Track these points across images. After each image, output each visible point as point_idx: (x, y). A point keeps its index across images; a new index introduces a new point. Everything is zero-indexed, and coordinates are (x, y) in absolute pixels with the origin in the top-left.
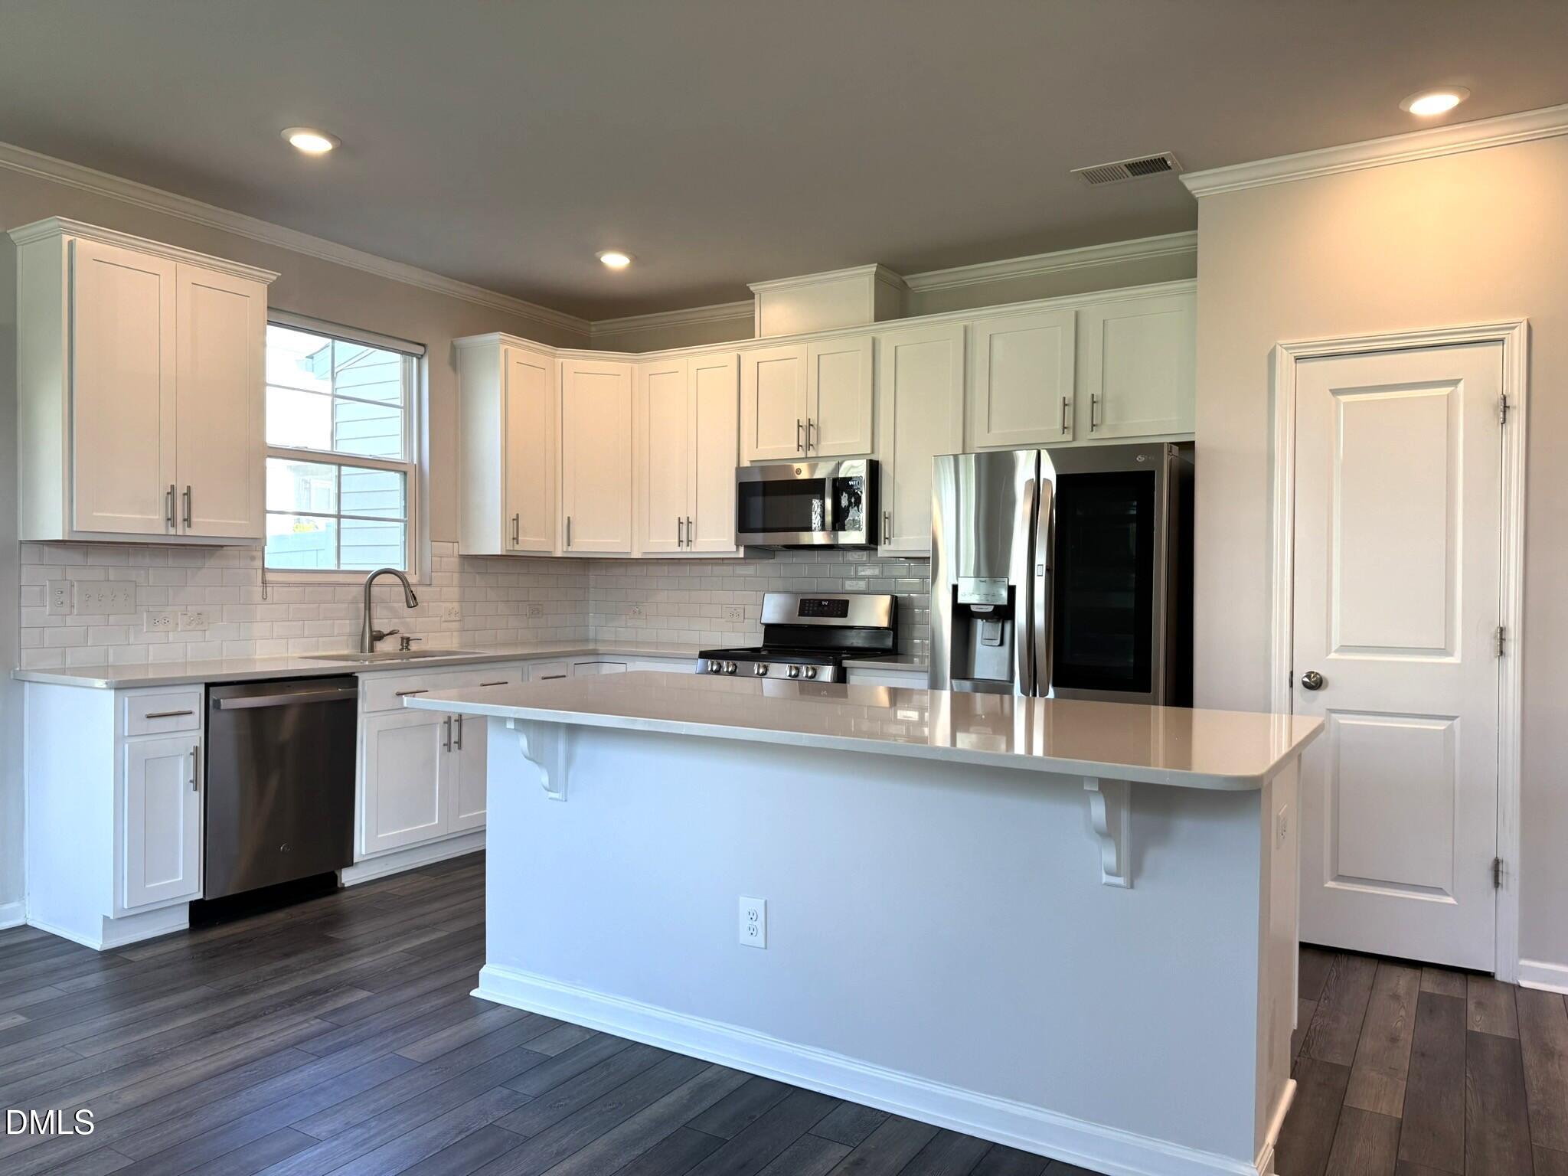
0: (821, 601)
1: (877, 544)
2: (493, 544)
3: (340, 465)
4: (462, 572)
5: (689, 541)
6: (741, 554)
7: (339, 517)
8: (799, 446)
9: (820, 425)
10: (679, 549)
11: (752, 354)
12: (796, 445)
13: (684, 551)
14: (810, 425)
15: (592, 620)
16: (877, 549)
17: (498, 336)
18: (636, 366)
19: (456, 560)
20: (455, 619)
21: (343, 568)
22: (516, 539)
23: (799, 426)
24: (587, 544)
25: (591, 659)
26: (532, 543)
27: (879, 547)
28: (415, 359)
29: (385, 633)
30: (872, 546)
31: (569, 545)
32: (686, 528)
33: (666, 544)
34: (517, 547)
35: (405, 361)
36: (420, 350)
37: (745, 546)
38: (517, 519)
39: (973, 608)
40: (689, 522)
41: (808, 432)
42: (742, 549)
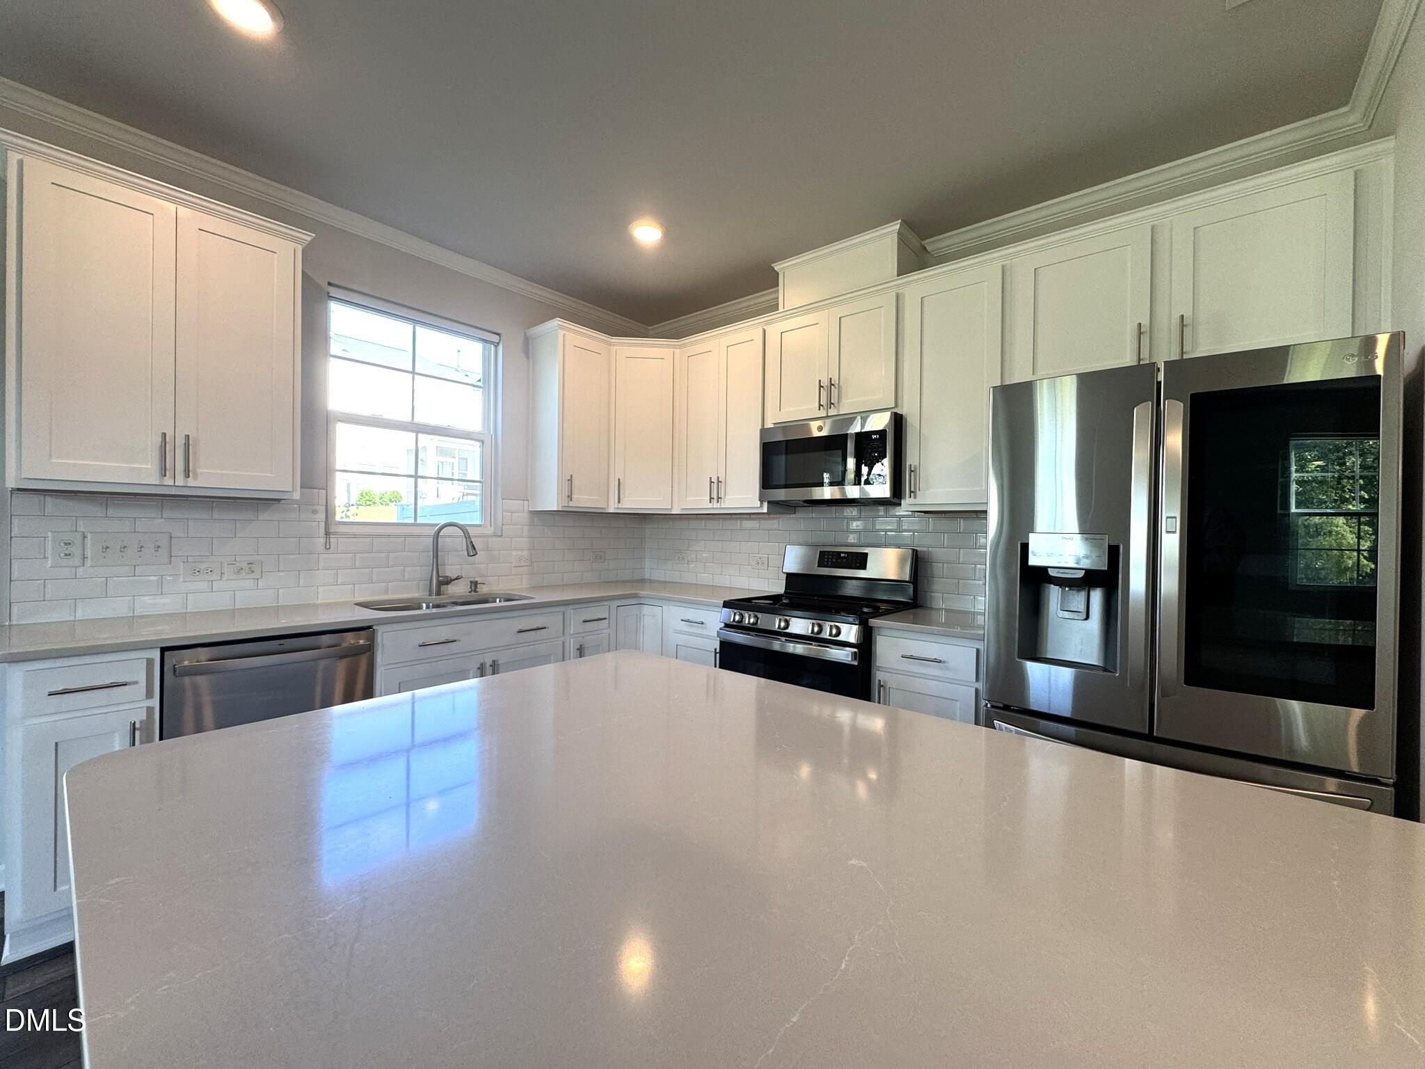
0: (840, 553)
1: (901, 499)
2: (551, 501)
3: (417, 433)
4: (532, 524)
5: (718, 498)
6: (765, 510)
7: (416, 477)
8: (820, 405)
9: (841, 384)
10: (710, 506)
11: (776, 327)
12: (817, 405)
13: (715, 508)
14: (832, 384)
15: (648, 564)
16: (900, 505)
17: (556, 322)
18: (677, 351)
19: (526, 515)
20: (526, 564)
21: (419, 521)
22: (570, 497)
23: (820, 386)
24: (635, 501)
25: (633, 601)
26: (583, 500)
27: (903, 501)
28: (492, 346)
29: (453, 578)
30: (896, 500)
31: (619, 502)
32: (716, 487)
33: (699, 501)
34: (571, 504)
35: (484, 349)
36: (495, 338)
37: (769, 502)
38: (571, 480)
39: (1052, 573)
40: (719, 482)
41: (830, 390)
42: (766, 504)
